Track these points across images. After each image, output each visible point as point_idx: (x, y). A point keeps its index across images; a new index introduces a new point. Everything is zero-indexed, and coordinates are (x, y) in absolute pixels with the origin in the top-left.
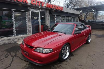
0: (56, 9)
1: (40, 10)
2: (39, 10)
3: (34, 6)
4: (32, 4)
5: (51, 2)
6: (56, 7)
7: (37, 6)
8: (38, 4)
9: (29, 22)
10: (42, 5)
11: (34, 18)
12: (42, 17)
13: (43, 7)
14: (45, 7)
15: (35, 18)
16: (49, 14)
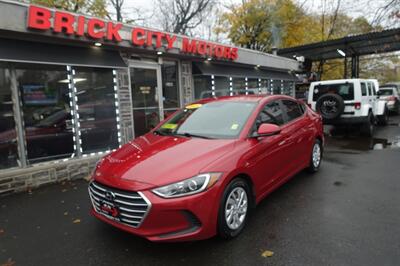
0: (215, 57)
1: (160, 62)
2: (157, 61)
3: (142, 48)
4: (133, 44)
5: (186, 27)
6: (214, 49)
7: (150, 48)
8: (154, 42)
9: (126, 104)
10: (167, 45)
11: (142, 88)
12: (168, 84)
13: (170, 52)
14: (177, 52)
15: (145, 90)
16: (190, 73)
